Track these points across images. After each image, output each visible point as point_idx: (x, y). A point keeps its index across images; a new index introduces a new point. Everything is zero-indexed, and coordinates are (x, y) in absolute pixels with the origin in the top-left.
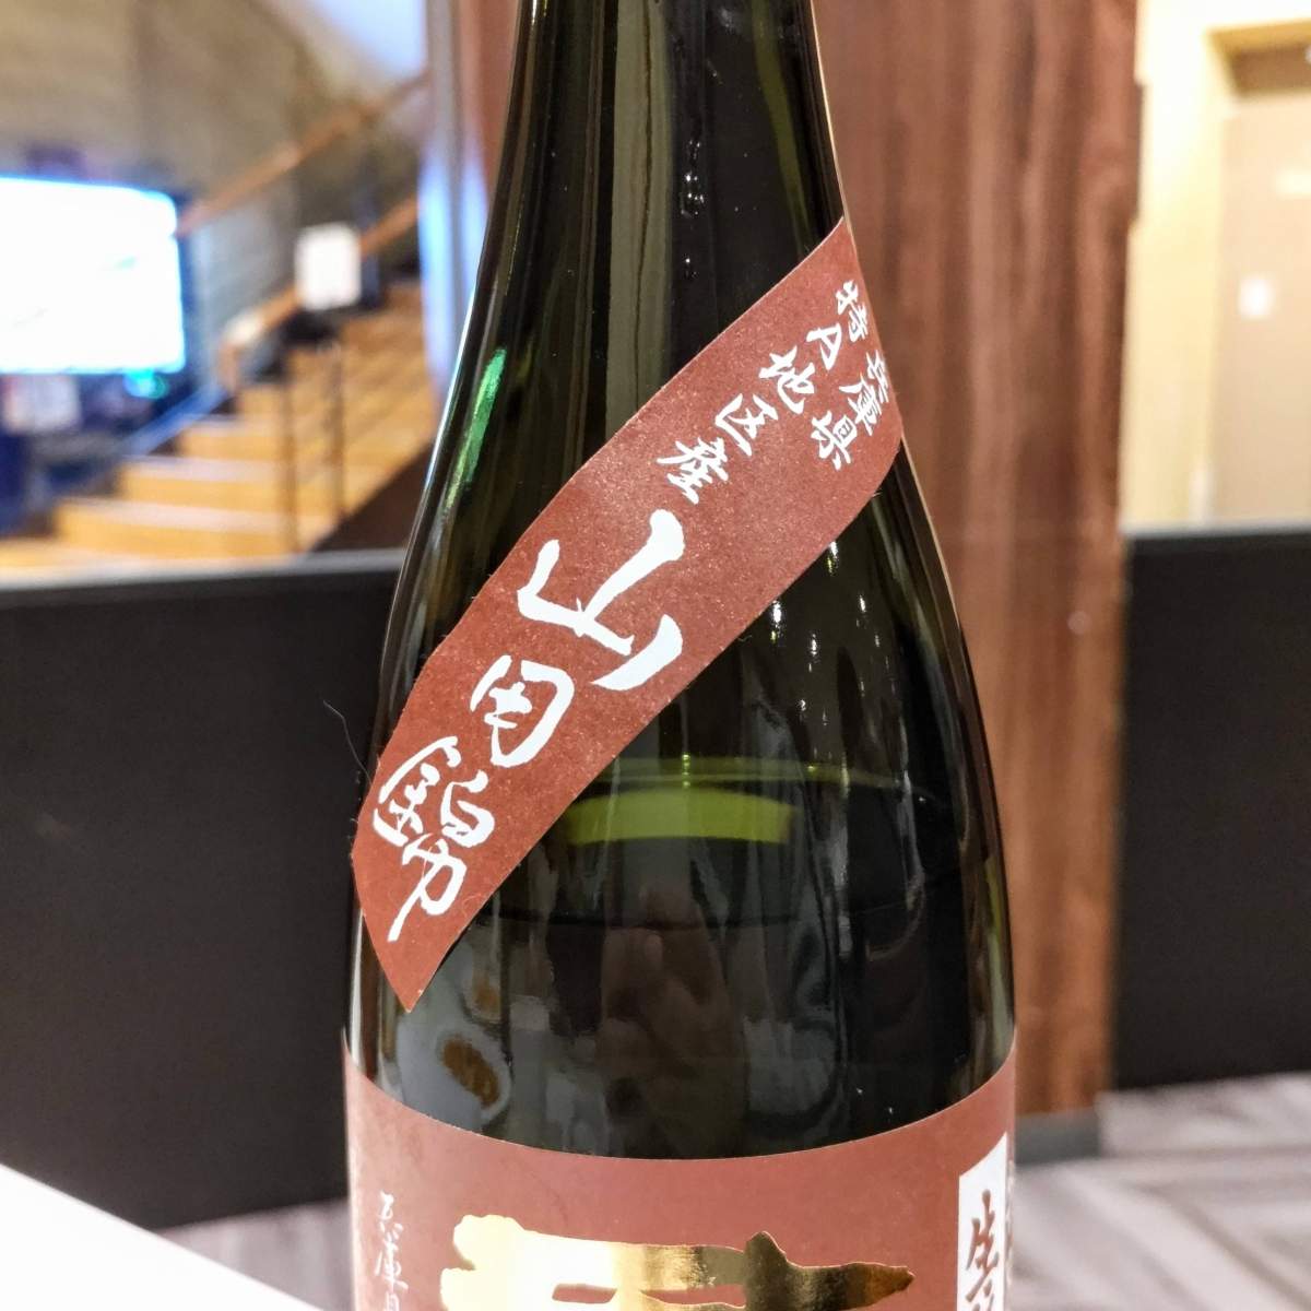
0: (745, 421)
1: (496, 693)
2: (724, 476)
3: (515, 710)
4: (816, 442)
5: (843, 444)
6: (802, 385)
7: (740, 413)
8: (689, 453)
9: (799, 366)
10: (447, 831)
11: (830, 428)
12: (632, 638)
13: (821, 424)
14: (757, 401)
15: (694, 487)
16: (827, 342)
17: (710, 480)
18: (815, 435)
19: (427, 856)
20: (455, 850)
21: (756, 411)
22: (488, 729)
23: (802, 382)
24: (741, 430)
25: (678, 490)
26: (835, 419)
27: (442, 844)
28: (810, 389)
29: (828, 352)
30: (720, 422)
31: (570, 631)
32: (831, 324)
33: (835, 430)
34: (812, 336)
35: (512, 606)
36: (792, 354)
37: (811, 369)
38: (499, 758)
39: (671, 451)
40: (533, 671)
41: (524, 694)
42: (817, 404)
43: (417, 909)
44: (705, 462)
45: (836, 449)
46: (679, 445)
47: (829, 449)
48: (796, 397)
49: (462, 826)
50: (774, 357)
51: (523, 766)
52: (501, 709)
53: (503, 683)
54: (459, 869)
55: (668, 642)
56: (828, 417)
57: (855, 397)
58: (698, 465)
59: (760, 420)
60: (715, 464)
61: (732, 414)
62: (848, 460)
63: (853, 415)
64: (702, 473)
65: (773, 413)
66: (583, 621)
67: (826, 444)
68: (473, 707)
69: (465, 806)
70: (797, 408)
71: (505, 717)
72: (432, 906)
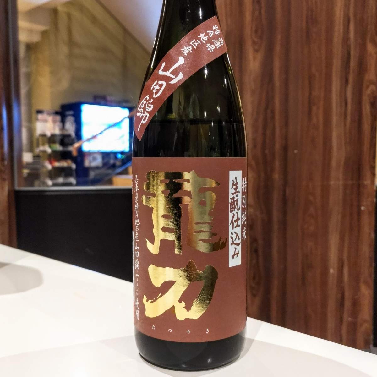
0: (195, 44)
1: (155, 87)
2: (191, 51)
3: (157, 89)
4: (207, 47)
5: (212, 49)
6: (205, 39)
7: (195, 42)
8: (186, 48)
9: (205, 36)
10: (147, 110)
11: (210, 46)
12: (175, 76)
13: (208, 45)
14: (197, 40)
15: (186, 53)
16: (211, 33)
17: (189, 52)
18: (207, 46)
19: (143, 115)
20: (148, 112)
21: (197, 42)
22: (153, 92)
23: (206, 38)
24: (195, 45)
25: (184, 54)
26: (211, 45)
27: (146, 112)
28: (207, 40)
29: (211, 35)
30: (191, 43)
31: (166, 75)
32: (212, 30)
33: (211, 46)
34: (208, 32)
35: (158, 73)
36: (204, 34)
37: (207, 37)
38: (155, 96)
39: (183, 48)
40: (160, 82)
41: (159, 86)
42: (208, 42)
43: (142, 123)
44: (188, 49)
45: (211, 49)
46: (184, 47)
47: (209, 49)
48: (204, 40)
49: (149, 108)
50: (201, 34)
51: (158, 97)
52: (155, 89)
53: (156, 85)
54: (148, 115)
55: (181, 76)
56: (210, 44)
57: (215, 42)
58: (187, 50)
59: (198, 43)
60: (190, 50)
61: (193, 42)
62: (213, 51)
63: (215, 45)
64: (188, 51)
65: (200, 43)
66: (168, 74)
67: (209, 48)
68: (151, 90)
69: (149, 105)
70: (204, 42)
71: (156, 90)
72: (144, 122)
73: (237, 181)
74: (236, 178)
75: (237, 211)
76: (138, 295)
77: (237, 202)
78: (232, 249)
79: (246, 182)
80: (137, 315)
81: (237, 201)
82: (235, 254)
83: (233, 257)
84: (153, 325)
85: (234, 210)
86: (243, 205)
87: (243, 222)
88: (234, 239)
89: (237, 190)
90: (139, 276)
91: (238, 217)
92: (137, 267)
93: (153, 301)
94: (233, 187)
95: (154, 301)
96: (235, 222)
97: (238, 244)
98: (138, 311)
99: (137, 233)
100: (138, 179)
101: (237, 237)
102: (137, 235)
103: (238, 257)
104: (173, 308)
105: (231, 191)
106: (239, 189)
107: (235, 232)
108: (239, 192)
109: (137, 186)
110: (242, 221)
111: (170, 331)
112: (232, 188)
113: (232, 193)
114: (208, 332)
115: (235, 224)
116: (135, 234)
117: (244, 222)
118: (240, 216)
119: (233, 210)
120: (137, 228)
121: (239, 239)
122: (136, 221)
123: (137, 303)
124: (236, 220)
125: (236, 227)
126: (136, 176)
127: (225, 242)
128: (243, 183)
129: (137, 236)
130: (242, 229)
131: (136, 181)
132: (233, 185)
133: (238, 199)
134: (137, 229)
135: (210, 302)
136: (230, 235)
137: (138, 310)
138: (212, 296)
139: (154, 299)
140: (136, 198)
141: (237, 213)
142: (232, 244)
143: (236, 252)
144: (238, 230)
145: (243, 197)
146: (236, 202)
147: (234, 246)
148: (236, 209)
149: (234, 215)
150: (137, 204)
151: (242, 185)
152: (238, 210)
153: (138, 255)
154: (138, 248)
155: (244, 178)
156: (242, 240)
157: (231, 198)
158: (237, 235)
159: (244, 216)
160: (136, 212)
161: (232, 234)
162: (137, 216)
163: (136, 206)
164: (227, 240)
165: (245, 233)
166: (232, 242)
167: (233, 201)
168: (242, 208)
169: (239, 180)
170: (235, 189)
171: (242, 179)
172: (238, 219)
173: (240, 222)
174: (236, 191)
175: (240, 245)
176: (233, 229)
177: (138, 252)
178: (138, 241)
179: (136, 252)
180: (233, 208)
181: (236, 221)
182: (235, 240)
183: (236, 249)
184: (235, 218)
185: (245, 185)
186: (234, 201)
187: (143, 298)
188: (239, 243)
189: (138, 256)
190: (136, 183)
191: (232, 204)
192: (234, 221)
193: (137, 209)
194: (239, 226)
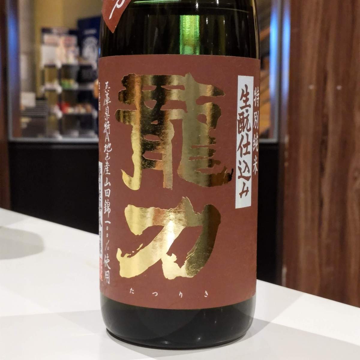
43: (116, 8)
72: (119, 6)
73: (248, 91)
74: (246, 86)
75: (247, 132)
76: (108, 249)
77: (248, 120)
78: (239, 184)
79: (258, 94)
80: (107, 278)
81: (247, 118)
82: (243, 192)
83: (241, 194)
84: (130, 289)
85: (244, 131)
86: (255, 126)
87: (254, 149)
88: (242, 171)
89: (248, 104)
90: (110, 223)
91: (249, 141)
92: (108, 210)
93: (130, 255)
94: (243, 99)
95: (133, 255)
96: (244, 147)
97: (247, 178)
98: (108, 271)
99: (107, 163)
100: (109, 88)
101: (247, 168)
102: (107, 166)
103: (247, 196)
104: (160, 263)
105: (240, 103)
106: (250, 102)
107: (244, 161)
108: (249, 106)
109: (107, 97)
110: (253, 147)
111: (156, 294)
112: (241, 99)
113: (241, 106)
114: (206, 295)
115: (244, 150)
116: (104, 165)
117: (256, 149)
118: (250, 140)
119: (241, 130)
120: (107, 156)
121: (249, 171)
122: (105, 147)
123: (107, 261)
124: (246, 144)
125: (245, 154)
126: (107, 83)
127: (230, 174)
128: (255, 94)
129: (108, 168)
130: (253, 158)
131: (107, 90)
132: (243, 95)
133: (248, 115)
134: (108, 158)
135: (210, 255)
136: (238, 164)
137: (108, 269)
138: (212, 247)
139: (133, 252)
140: (106, 113)
141: (247, 135)
142: (239, 177)
143: (245, 189)
144: (248, 158)
145: (255, 113)
146: (245, 120)
147: (242, 180)
148: (245, 129)
149: (243, 137)
150: (108, 122)
151: (254, 98)
152: (249, 130)
153: (109, 194)
154: (109, 184)
155: (256, 88)
156: (253, 173)
157: (239, 114)
158: (247, 166)
159: (256, 140)
160: (105, 133)
161: (240, 163)
162: (107, 140)
163: (105, 126)
164: (233, 170)
165: (257, 164)
166: (240, 175)
167: (241, 117)
168: (254, 128)
169: (251, 90)
170: (245, 101)
171: (254, 89)
172: (248, 143)
173: (250, 148)
174: (246, 104)
175: (251, 179)
176: (241, 156)
177: (109, 189)
178: (109, 174)
179: (105, 191)
180: (242, 127)
181: (246, 146)
182: (244, 172)
183: (244, 184)
184: (245, 142)
185: (257, 97)
186: (244, 118)
187: (116, 252)
188: (250, 177)
189: (109, 196)
190: (106, 93)
191: (241, 121)
192: (244, 145)
193: (108, 130)
194: (249, 153)
